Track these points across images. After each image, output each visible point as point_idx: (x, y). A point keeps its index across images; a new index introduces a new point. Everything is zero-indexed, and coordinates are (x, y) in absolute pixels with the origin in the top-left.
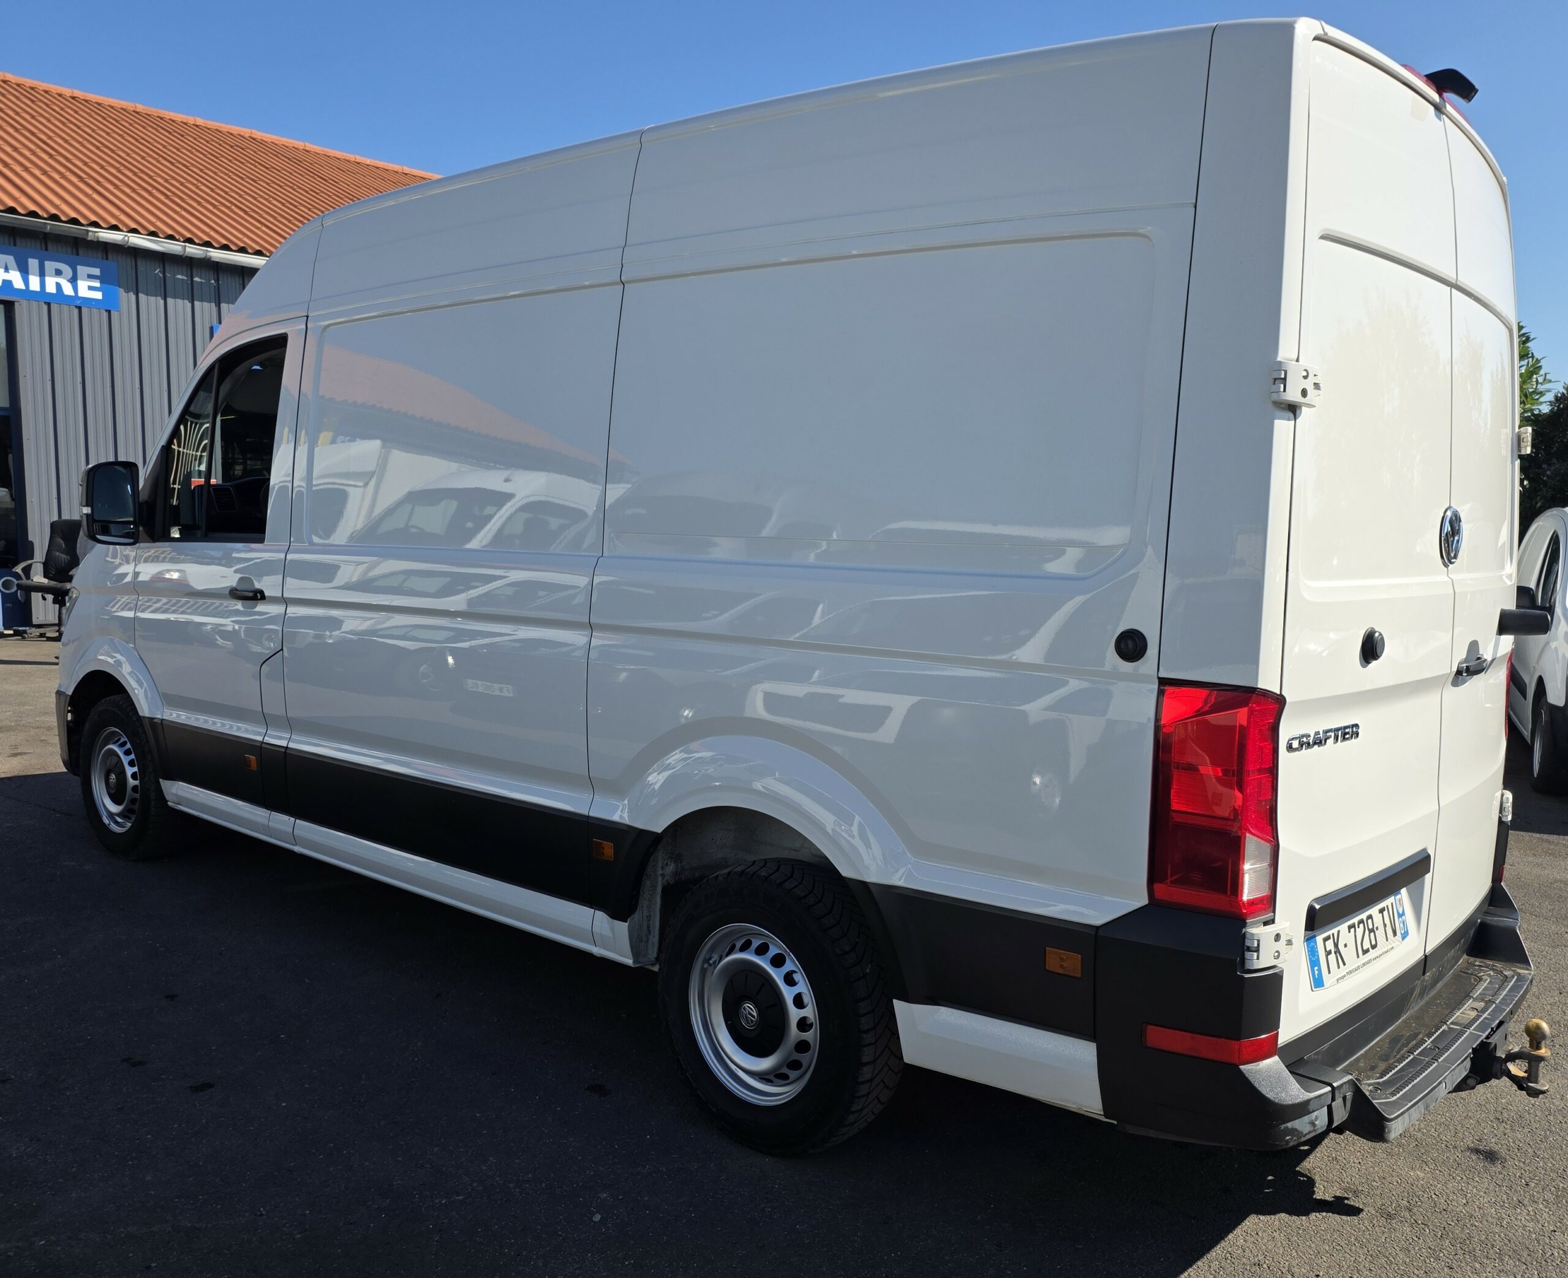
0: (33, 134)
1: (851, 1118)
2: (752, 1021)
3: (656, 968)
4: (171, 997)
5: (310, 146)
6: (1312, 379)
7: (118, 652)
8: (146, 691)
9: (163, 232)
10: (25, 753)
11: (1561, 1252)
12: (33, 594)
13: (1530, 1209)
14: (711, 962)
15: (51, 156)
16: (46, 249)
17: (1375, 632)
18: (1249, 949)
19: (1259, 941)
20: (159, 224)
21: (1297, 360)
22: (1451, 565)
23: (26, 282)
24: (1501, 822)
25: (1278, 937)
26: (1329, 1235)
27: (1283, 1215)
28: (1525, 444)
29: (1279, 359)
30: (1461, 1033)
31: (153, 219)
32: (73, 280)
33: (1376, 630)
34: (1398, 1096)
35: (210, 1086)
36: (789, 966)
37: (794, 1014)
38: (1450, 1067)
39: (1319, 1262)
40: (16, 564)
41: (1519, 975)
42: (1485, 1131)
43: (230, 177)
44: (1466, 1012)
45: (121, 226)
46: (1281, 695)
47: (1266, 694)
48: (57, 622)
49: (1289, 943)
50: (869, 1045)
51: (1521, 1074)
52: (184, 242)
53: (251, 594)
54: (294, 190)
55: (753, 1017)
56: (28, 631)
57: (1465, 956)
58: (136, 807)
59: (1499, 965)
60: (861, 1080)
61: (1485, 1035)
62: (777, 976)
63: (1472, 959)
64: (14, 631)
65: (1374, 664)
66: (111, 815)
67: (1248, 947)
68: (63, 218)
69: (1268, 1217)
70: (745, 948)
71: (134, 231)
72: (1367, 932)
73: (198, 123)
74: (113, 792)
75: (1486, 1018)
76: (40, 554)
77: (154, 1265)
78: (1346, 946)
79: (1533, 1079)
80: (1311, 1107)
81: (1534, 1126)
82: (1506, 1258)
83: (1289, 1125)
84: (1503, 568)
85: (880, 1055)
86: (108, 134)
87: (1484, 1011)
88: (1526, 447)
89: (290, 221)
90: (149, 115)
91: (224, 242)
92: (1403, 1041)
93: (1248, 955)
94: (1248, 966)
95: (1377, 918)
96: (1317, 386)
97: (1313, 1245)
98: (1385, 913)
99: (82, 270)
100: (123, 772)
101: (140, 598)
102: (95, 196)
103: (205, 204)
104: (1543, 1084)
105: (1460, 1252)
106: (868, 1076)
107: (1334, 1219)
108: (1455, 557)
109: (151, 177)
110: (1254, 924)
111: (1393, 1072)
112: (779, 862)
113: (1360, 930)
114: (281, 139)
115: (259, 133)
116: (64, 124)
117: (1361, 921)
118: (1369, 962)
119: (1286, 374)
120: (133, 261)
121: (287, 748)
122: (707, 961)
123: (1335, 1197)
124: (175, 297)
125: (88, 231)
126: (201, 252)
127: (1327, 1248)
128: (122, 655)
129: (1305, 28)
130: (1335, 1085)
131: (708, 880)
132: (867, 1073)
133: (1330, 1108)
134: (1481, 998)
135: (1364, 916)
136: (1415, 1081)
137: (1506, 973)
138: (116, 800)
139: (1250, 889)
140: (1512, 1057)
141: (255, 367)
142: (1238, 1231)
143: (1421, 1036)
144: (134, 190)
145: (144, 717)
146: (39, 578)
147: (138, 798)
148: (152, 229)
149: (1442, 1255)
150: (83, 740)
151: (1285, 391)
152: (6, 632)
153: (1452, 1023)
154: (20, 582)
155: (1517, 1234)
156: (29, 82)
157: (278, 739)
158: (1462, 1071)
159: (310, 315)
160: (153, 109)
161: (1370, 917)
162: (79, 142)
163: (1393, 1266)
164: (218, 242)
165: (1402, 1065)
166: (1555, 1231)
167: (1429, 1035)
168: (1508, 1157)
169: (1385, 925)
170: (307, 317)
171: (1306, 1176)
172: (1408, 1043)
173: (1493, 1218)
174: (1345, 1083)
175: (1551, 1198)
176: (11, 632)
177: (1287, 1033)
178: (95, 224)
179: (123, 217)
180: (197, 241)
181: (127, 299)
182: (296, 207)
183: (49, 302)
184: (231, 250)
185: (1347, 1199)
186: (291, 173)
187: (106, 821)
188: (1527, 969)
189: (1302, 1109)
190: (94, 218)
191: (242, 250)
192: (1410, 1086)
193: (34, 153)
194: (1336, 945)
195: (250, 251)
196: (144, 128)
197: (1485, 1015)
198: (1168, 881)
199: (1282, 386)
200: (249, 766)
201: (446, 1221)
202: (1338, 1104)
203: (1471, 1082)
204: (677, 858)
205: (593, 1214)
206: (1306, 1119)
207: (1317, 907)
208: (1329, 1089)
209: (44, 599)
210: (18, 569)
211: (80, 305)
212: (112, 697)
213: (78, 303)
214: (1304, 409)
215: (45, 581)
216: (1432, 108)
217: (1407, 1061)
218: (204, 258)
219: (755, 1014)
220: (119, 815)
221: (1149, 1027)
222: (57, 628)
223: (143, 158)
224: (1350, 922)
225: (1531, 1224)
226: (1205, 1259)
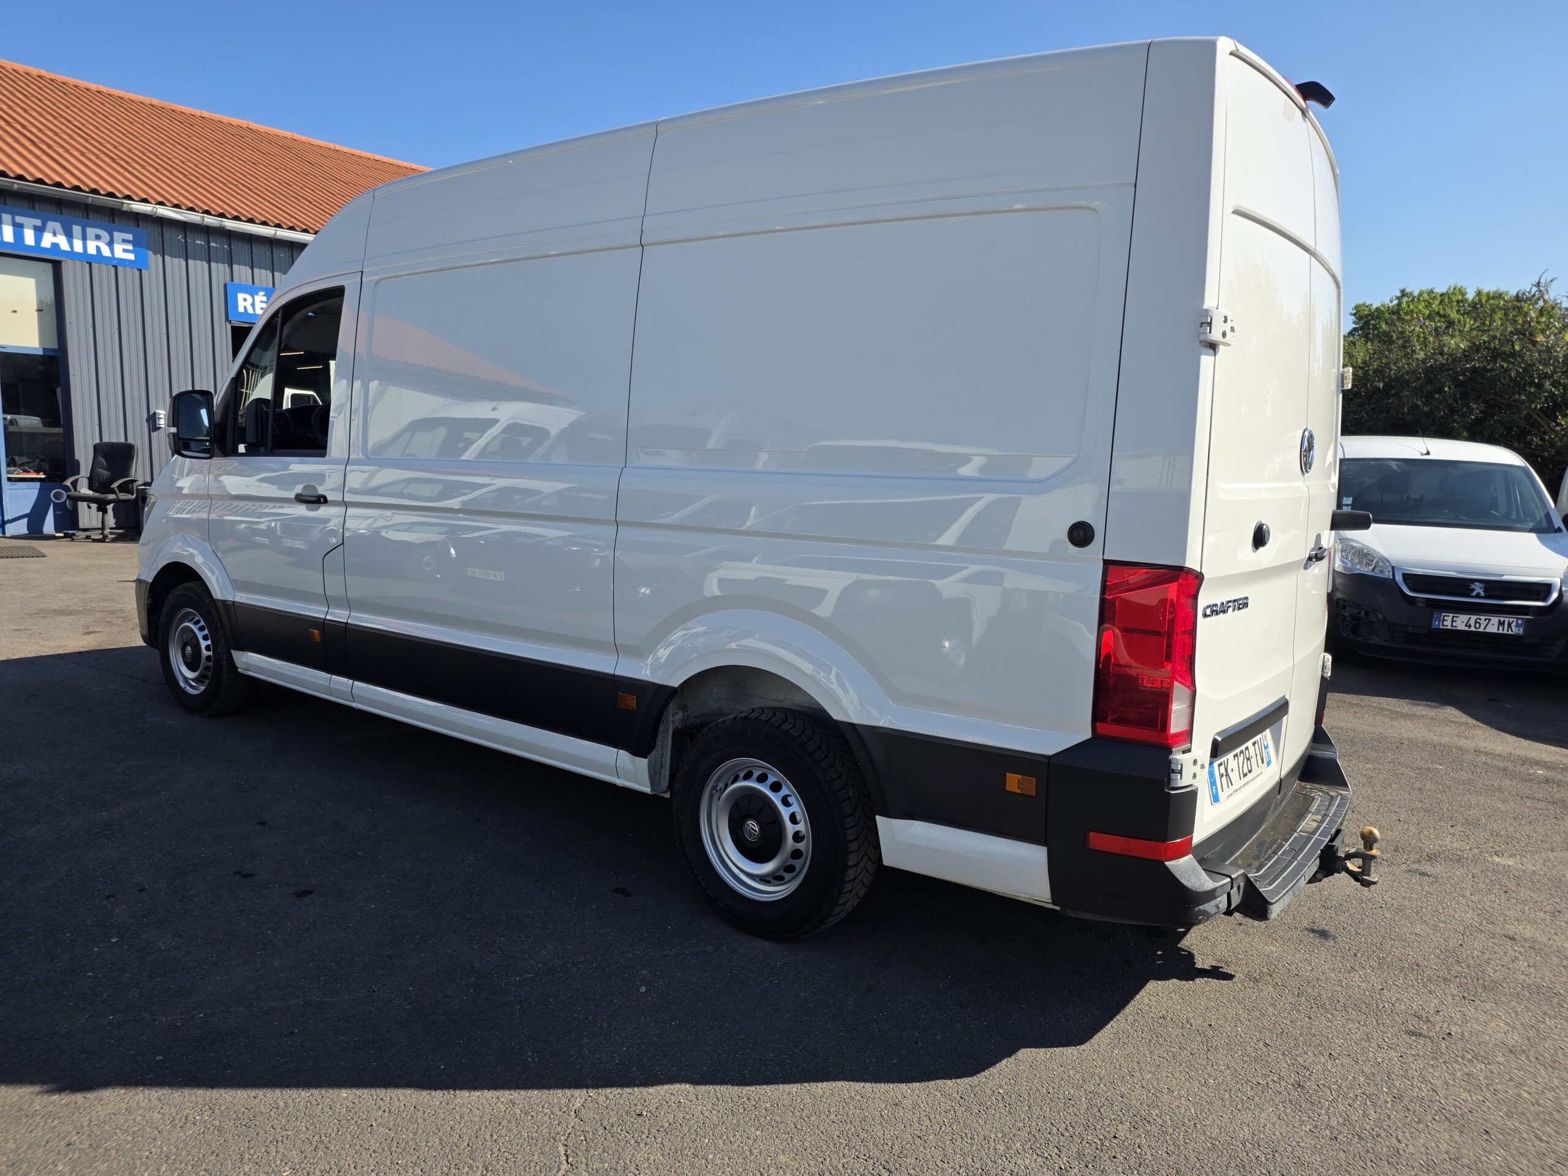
0: (69, 121)
1: (838, 909)
2: (754, 835)
3: (667, 795)
4: (263, 824)
5: (296, 136)
6: (1229, 324)
7: (191, 546)
8: (217, 579)
9: (185, 205)
10: (96, 632)
11: (1390, 1005)
12: (79, 503)
13: (1361, 973)
14: (718, 789)
15: (86, 140)
16: (88, 218)
17: (1264, 525)
18: (1173, 771)
19: (1182, 765)
20: (180, 198)
21: (1217, 308)
22: (1306, 474)
23: (71, 245)
24: (1323, 678)
25: (1195, 762)
26: (1212, 994)
27: (1175, 980)
28: (1347, 381)
29: (1205, 307)
30: (1309, 839)
31: (176, 194)
32: (110, 244)
33: (1263, 522)
34: (1274, 885)
35: (310, 892)
36: (784, 791)
37: (790, 829)
38: (1307, 864)
39: (1209, 1015)
40: (65, 479)
41: (1341, 795)
42: (1316, 916)
43: (234, 160)
44: (1308, 823)
45: (150, 200)
46: (1201, 574)
47: (1190, 571)
48: (100, 526)
49: (1203, 766)
50: (853, 852)
51: (1356, 870)
52: (202, 213)
53: (315, 499)
54: (287, 172)
55: (756, 831)
56: (77, 534)
57: (1298, 781)
58: (209, 674)
59: (1325, 788)
60: (846, 879)
61: (1327, 840)
62: (776, 798)
63: (1303, 784)
64: (64, 533)
65: (1261, 549)
66: (186, 679)
67: (1173, 770)
68: (102, 192)
69: (1164, 982)
70: (748, 776)
71: (161, 203)
72: (1246, 760)
73: (203, 116)
74: (189, 661)
75: (1325, 827)
76: (85, 470)
77: (296, 1031)
78: (1232, 770)
79: (1366, 873)
80: (1217, 894)
81: (1352, 911)
82: (1350, 1010)
83: (1201, 907)
84: (1330, 479)
85: (861, 859)
86: (131, 123)
87: (1322, 821)
88: (1348, 383)
89: (287, 198)
90: (163, 108)
91: (236, 214)
92: (1267, 845)
93: (1173, 776)
94: (1173, 785)
95: (1251, 748)
96: (1232, 329)
97: (1202, 1003)
98: (1256, 745)
99: (117, 235)
100: (198, 645)
101: (213, 503)
102: (126, 174)
103: (216, 182)
104: (1373, 877)
105: (1314, 1006)
106: (852, 877)
107: (1215, 983)
108: (1310, 468)
109: (170, 159)
110: (1177, 751)
111: (1266, 868)
112: (774, 710)
113: (1241, 758)
114: (272, 129)
115: (255, 125)
116: (94, 114)
117: (1242, 752)
118: (1247, 783)
119: (1211, 319)
120: (160, 229)
121: (347, 623)
122: (714, 788)
123: (1212, 966)
124: (195, 259)
125: (123, 203)
126: (217, 222)
127: (1213, 1005)
128: (194, 549)
129: (1224, 45)
130: (1233, 876)
131: (716, 724)
132: (851, 873)
133: (1229, 895)
134: (1317, 812)
135: (1243, 748)
136: (1284, 875)
137: (1332, 794)
138: (192, 667)
139: (1176, 725)
140: (1349, 856)
141: (310, 314)
142: (1142, 993)
143: (1279, 841)
144: (157, 170)
145: (218, 600)
146: (84, 490)
147: (211, 666)
148: (176, 202)
149: (1301, 1008)
150: (161, 619)
151: (1210, 332)
152: (57, 535)
153: (1301, 831)
154: (69, 493)
155: (1354, 992)
156: (60, 78)
157: (339, 615)
158: (1313, 866)
159: (364, 270)
160: (165, 103)
161: (1247, 748)
162: (108, 129)
163: (1266, 1017)
164: (230, 214)
165: (1271, 863)
166: (1383, 989)
167: (1286, 840)
168: (1337, 935)
169: (1256, 755)
170: (362, 272)
171: (1187, 951)
172: (1271, 847)
173: (1334, 980)
174: (1239, 875)
175: (1376, 965)
176: (62, 535)
177: (1199, 835)
178: (129, 198)
179: (151, 192)
180: (213, 213)
181: (154, 259)
182: (291, 186)
183: (90, 262)
184: (241, 221)
185: (1222, 968)
186: (283, 158)
187: (182, 685)
188: (1347, 791)
189: (1211, 895)
190: (127, 193)
191: (251, 221)
192: (1281, 878)
193: (72, 138)
194: (1226, 770)
195: (257, 222)
196: (160, 118)
197: (1324, 825)
198: (1109, 720)
199: (1208, 328)
200: (313, 638)
201: (523, 993)
202: (1234, 891)
203: (1319, 876)
204: (684, 708)
205: (639, 987)
206: (1213, 903)
207: (1219, 739)
208: (1228, 880)
209: (89, 507)
210: (68, 483)
211: (116, 265)
212: (188, 584)
213: (114, 263)
214: (1221, 347)
215: (91, 493)
216: (1299, 113)
217: (1274, 860)
218: (219, 227)
219: (757, 829)
220: (193, 680)
221: (1091, 833)
222: (100, 531)
223: (162, 143)
224: (1234, 752)
225: (1364, 985)
226: (1121, 1014)
